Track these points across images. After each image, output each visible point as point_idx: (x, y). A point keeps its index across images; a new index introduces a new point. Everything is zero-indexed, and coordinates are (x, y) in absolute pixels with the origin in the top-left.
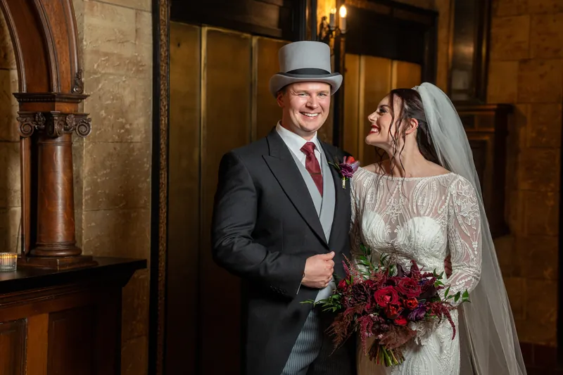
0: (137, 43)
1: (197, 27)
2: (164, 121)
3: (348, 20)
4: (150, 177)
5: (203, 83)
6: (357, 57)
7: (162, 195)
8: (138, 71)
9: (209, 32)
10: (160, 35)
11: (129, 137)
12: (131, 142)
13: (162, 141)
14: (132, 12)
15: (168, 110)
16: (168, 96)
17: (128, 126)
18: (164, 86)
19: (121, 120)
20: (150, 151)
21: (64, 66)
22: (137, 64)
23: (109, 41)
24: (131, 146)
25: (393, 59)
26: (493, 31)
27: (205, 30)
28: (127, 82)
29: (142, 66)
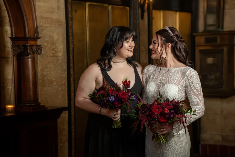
0: (59, 12)
1: (84, 3)
2: (71, 46)
4: (66, 71)
5: (87, 28)
6: (159, 11)
7: (72, 80)
8: (59, 25)
9: (89, 5)
10: (68, 8)
11: (57, 54)
12: (58, 57)
13: (71, 56)
15: (73, 42)
16: (73, 35)
17: (56, 49)
18: (71, 31)
19: (53, 47)
20: (66, 60)
21: (31, 25)
22: (59, 22)
23: (47, 12)
24: (58, 58)
25: (177, 11)
27: (87, 4)
28: (55, 30)
29: (61, 22)
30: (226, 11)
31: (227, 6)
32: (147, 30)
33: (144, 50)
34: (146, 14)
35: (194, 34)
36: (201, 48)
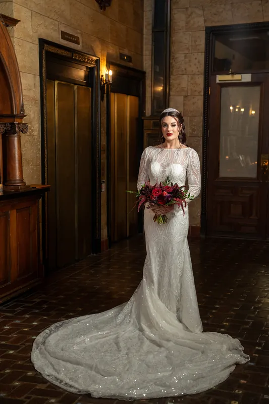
0: (35, 90)
1: (54, 82)
3: (113, 76)
8: (35, 103)
9: (58, 83)
10: (43, 86)
11: (33, 133)
14: (33, 76)
15: (47, 121)
16: (46, 114)
17: (32, 128)
18: (45, 109)
20: (40, 140)
21: (18, 103)
22: (35, 100)
23: (25, 89)
24: (34, 137)
25: (128, 94)
26: (171, 82)
27: (56, 82)
28: (31, 108)
29: (37, 100)
30: (171, 97)
31: (171, 93)
32: (106, 112)
34: (105, 95)
35: (143, 118)
36: (149, 132)
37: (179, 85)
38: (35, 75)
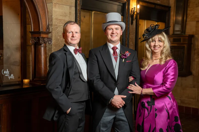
0: (70, 16)
1: (91, 12)
10: (78, 14)
14: (68, 7)
21: (44, 23)
23: (61, 16)
25: (156, 21)
26: (188, 12)
27: (93, 12)
30: (187, 22)
32: (135, 32)
33: (132, 44)
34: (134, 22)
37: (194, 14)
38: (71, 7)
